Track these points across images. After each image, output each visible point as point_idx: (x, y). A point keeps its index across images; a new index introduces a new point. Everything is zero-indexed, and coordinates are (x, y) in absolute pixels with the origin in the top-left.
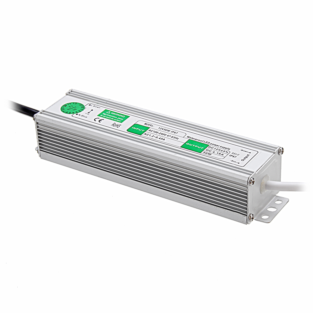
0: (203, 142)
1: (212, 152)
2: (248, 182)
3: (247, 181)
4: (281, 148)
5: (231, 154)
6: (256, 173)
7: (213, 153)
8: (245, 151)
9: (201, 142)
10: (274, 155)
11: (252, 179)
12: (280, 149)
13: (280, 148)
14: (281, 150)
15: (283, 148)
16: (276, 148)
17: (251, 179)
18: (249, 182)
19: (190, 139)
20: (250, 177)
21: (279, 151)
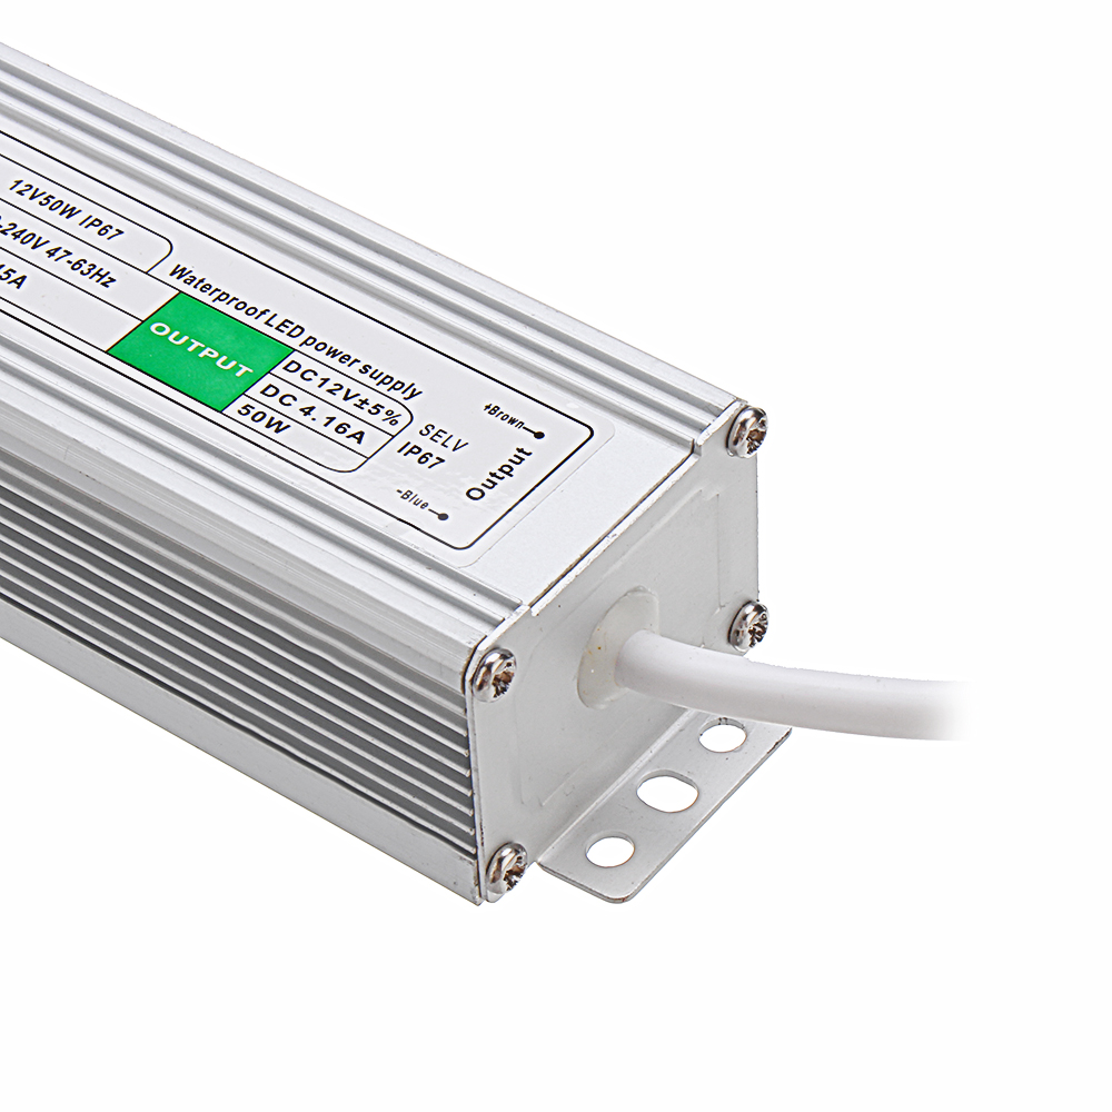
0: (259, 324)
1: (294, 411)
2: (469, 676)
3: (461, 670)
4: (748, 415)
5: (412, 436)
6: (536, 610)
7: (300, 417)
8: (512, 421)
9: (250, 320)
10: (692, 460)
11: (494, 657)
12: (741, 419)
13: (745, 408)
14: (743, 424)
15: (759, 414)
16: (717, 413)
17: (489, 660)
18: (472, 681)
19: (189, 289)
20: (482, 648)
21: (734, 435)
